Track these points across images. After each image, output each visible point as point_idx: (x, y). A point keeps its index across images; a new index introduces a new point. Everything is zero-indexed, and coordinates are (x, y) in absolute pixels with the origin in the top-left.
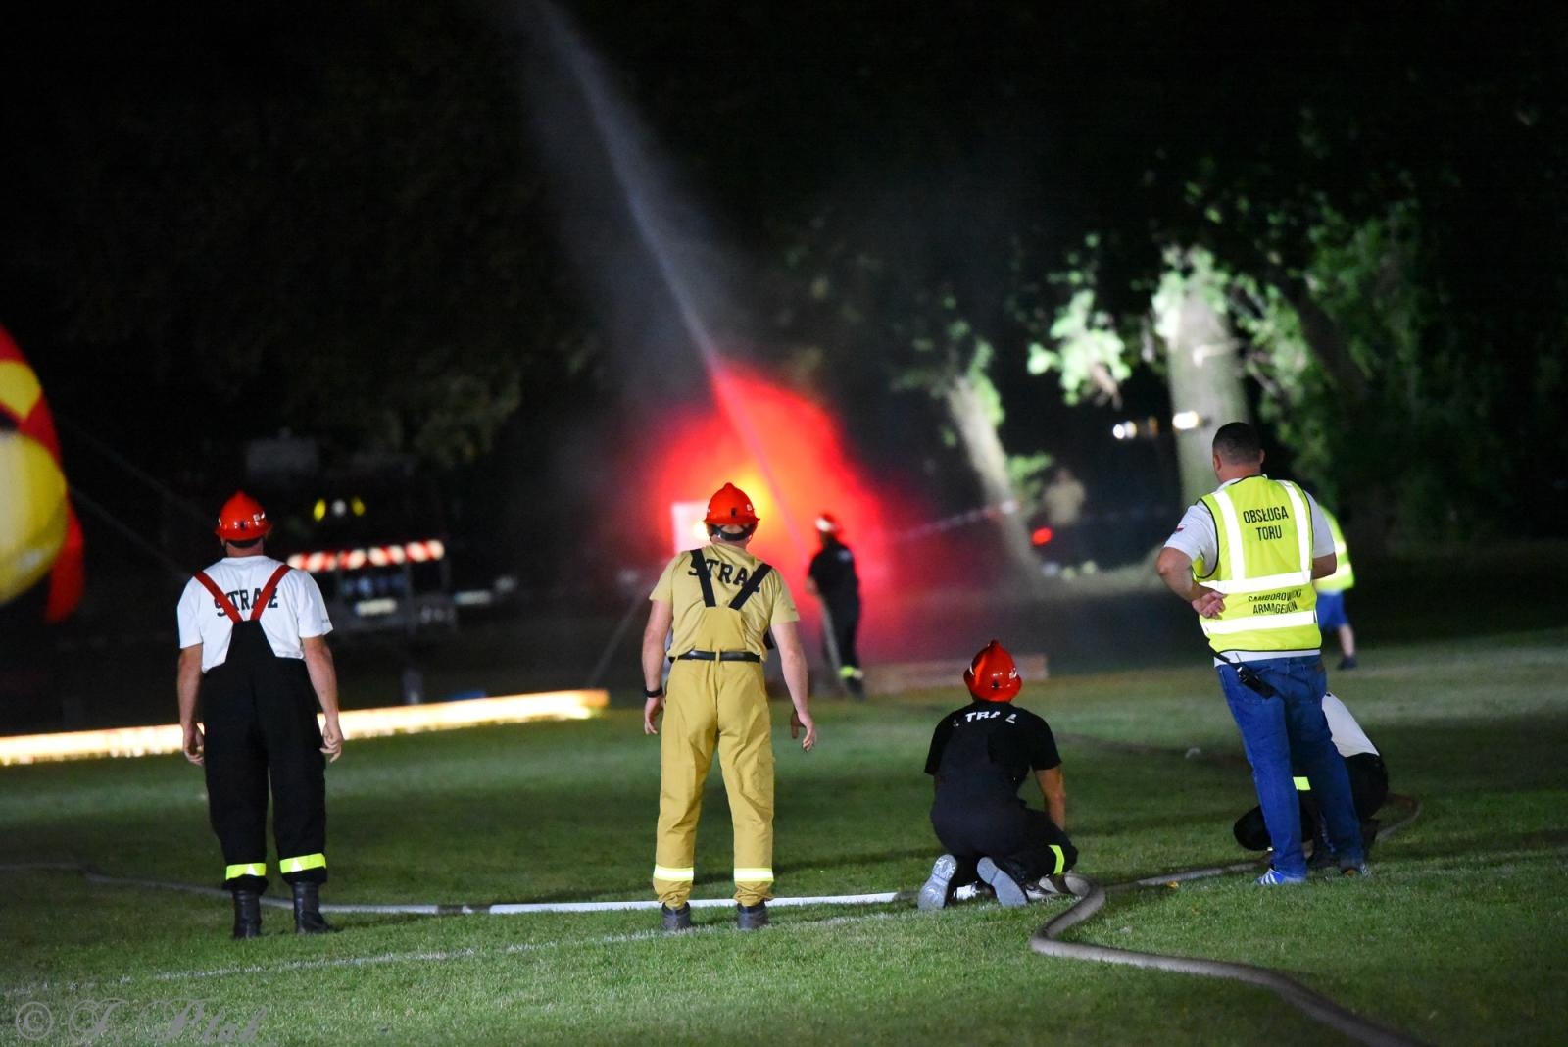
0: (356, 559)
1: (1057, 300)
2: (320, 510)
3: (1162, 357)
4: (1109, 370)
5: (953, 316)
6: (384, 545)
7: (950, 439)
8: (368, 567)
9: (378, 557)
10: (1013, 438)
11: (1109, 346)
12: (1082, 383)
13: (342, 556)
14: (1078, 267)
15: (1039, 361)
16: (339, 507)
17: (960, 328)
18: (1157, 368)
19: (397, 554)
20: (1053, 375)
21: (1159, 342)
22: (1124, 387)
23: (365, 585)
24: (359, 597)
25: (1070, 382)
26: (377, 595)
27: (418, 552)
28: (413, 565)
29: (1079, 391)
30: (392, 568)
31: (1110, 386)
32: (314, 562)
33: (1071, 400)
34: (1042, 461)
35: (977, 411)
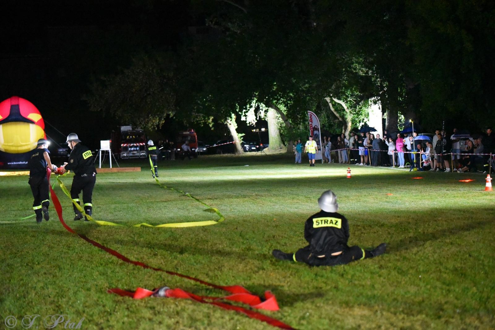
0: (132, 145)
4: (254, 121)
8: (133, 146)
9: (135, 145)
10: (238, 131)
11: (254, 117)
12: (250, 123)
13: (129, 145)
15: (243, 119)
16: (131, 137)
19: (138, 144)
20: (245, 121)
22: (256, 123)
23: (132, 149)
25: (248, 122)
27: (141, 144)
28: (140, 146)
29: (249, 124)
30: (136, 147)
31: (254, 124)
32: (125, 145)
33: (248, 125)
34: (243, 134)
35: (232, 125)
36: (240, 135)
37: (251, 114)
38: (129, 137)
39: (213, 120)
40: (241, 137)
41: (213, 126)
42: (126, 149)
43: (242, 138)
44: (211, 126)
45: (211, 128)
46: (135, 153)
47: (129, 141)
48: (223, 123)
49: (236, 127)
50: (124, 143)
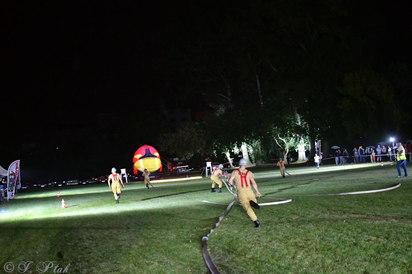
0: (182, 167)
1: (234, 146)
2: (179, 163)
3: (242, 151)
5: (226, 148)
6: (184, 166)
7: (226, 157)
9: (183, 167)
10: (231, 157)
11: (238, 150)
14: (236, 144)
15: (233, 151)
17: (227, 149)
18: (241, 151)
19: (185, 166)
20: (234, 152)
21: (242, 149)
22: (239, 153)
23: (182, 169)
24: (182, 170)
25: (235, 153)
26: (183, 170)
27: (186, 166)
28: (186, 167)
30: (184, 167)
31: (238, 153)
33: (235, 154)
34: (233, 159)
35: (228, 155)
36: (232, 159)
37: (236, 148)
38: (180, 163)
39: (216, 153)
40: (232, 160)
41: (216, 156)
43: (233, 160)
44: (215, 155)
45: (215, 157)
46: (184, 171)
47: (180, 165)
48: (224, 154)
49: (230, 155)
50: (178, 166)
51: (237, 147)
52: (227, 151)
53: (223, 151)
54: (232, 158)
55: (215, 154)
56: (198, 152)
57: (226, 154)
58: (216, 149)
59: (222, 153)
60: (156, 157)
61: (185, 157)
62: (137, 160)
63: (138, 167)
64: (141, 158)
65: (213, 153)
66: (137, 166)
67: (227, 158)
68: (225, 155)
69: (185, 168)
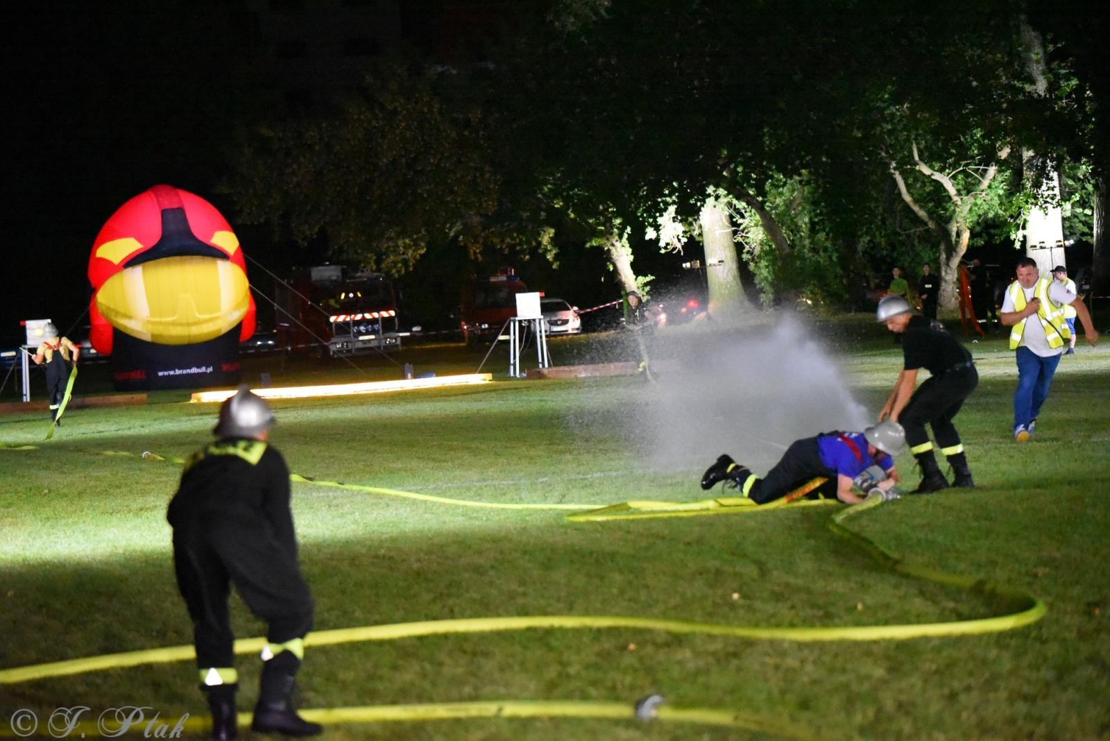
0: (359, 317)
1: (662, 212)
2: (343, 296)
3: (700, 235)
4: (679, 240)
5: (616, 215)
6: (370, 312)
7: (611, 269)
8: (364, 321)
9: (368, 316)
10: (638, 269)
11: (680, 228)
12: (668, 244)
13: (353, 316)
14: (670, 195)
15: (650, 234)
16: (351, 295)
17: (618, 221)
18: (698, 239)
19: (376, 315)
20: (658, 240)
21: (700, 227)
22: (685, 246)
23: (362, 328)
24: (360, 333)
25: (662, 244)
26: (367, 333)
27: (385, 314)
28: (383, 318)
29: (665, 248)
30: (374, 321)
31: (679, 246)
32: (341, 318)
33: (663, 251)
34: (650, 278)
35: (622, 255)
36: (642, 280)
37: (674, 219)
38: (347, 296)
39: (554, 241)
40: (646, 284)
41: (556, 257)
42: (344, 328)
43: (648, 288)
44: (550, 257)
45: (551, 264)
46: (370, 341)
47: (348, 308)
48: (599, 249)
49: (631, 258)
50: (338, 314)
51: (677, 212)
52: (621, 236)
53: (595, 233)
54: (646, 275)
55: (546, 251)
56: (452, 234)
57: (609, 250)
58: (556, 219)
59: (588, 245)
60: (219, 254)
61: (378, 262)
62: (109, 269)
63: (117, 313)
64: (133, 261)
65: (539, 243)
66: (109, 308)
67: (616, 272)
68: (604, 256)
69: (376, 327)
